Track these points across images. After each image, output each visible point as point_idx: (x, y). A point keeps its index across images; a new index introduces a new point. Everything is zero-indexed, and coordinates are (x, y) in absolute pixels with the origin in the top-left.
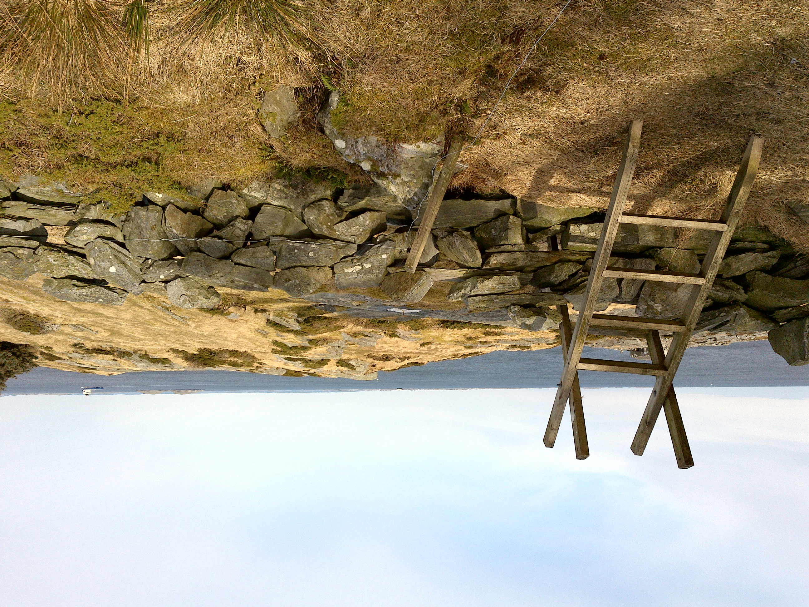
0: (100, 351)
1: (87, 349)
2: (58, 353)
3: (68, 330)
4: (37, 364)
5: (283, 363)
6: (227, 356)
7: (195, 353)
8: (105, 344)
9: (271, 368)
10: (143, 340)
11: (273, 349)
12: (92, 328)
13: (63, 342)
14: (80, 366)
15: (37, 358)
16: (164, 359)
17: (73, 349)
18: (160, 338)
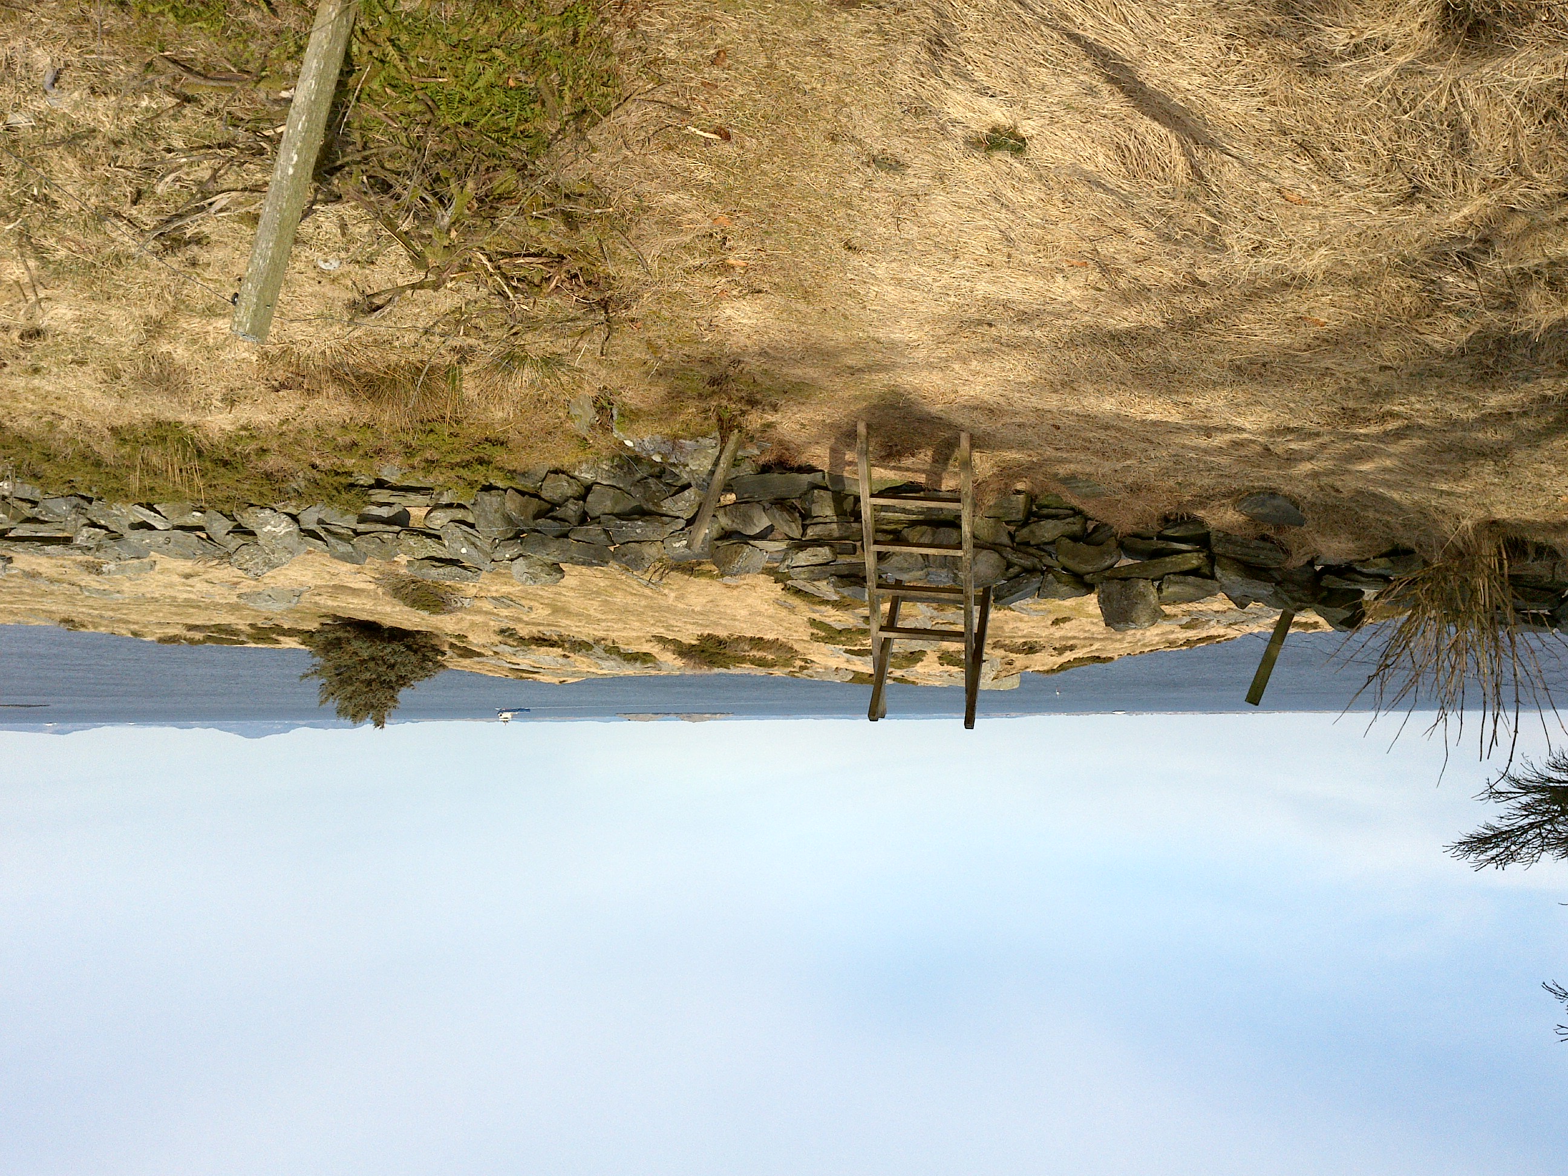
0: (541, 641)
1: (521, 638)
2: (477, 645)
3: (487, 606)
4: (445, 663)
5: (844, 659)
6: (746, 648)
7: (694, 642)
8: (547, 628)
9: (826, 668)
10: (604, 620)
11: (812, 634)
12: (523, 602)
13: (483, 627)
14: (514, 667)
15: (444, 654)
16: (645, 654)
17: (500, 638)
18: (632, 618)
